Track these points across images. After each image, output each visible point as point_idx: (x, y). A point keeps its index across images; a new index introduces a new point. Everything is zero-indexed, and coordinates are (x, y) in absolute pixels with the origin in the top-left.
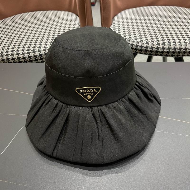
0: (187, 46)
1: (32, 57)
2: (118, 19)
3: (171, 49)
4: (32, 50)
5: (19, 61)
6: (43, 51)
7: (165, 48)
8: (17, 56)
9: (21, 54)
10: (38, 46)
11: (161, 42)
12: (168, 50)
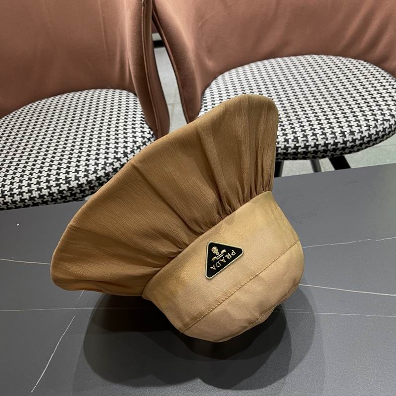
0: (336, 138)
1: (65, 192)
3: (310, 147)
4: (64, 178)
5: (42, 201)
6: (83, 178)
7: (298, 147)
8: (39, 192)
9: (45, 189)
10: (73, 169)
11: (291, 137)
12: (305, 150)
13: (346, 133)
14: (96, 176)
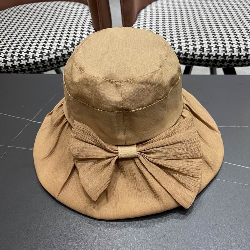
0: (233, 52)
1: (24, 66)
2: (145, 14)
3: (212, 56)
4: (24, 56)
5: (7, 71)
6: (38, 57)
7: (203, 55)
8: (5, 64)
9: (9, 62)
10: (32, 50)
11: (198, 47)
12: (208, 58)
13: (241, 49)
14: (48, 58)
